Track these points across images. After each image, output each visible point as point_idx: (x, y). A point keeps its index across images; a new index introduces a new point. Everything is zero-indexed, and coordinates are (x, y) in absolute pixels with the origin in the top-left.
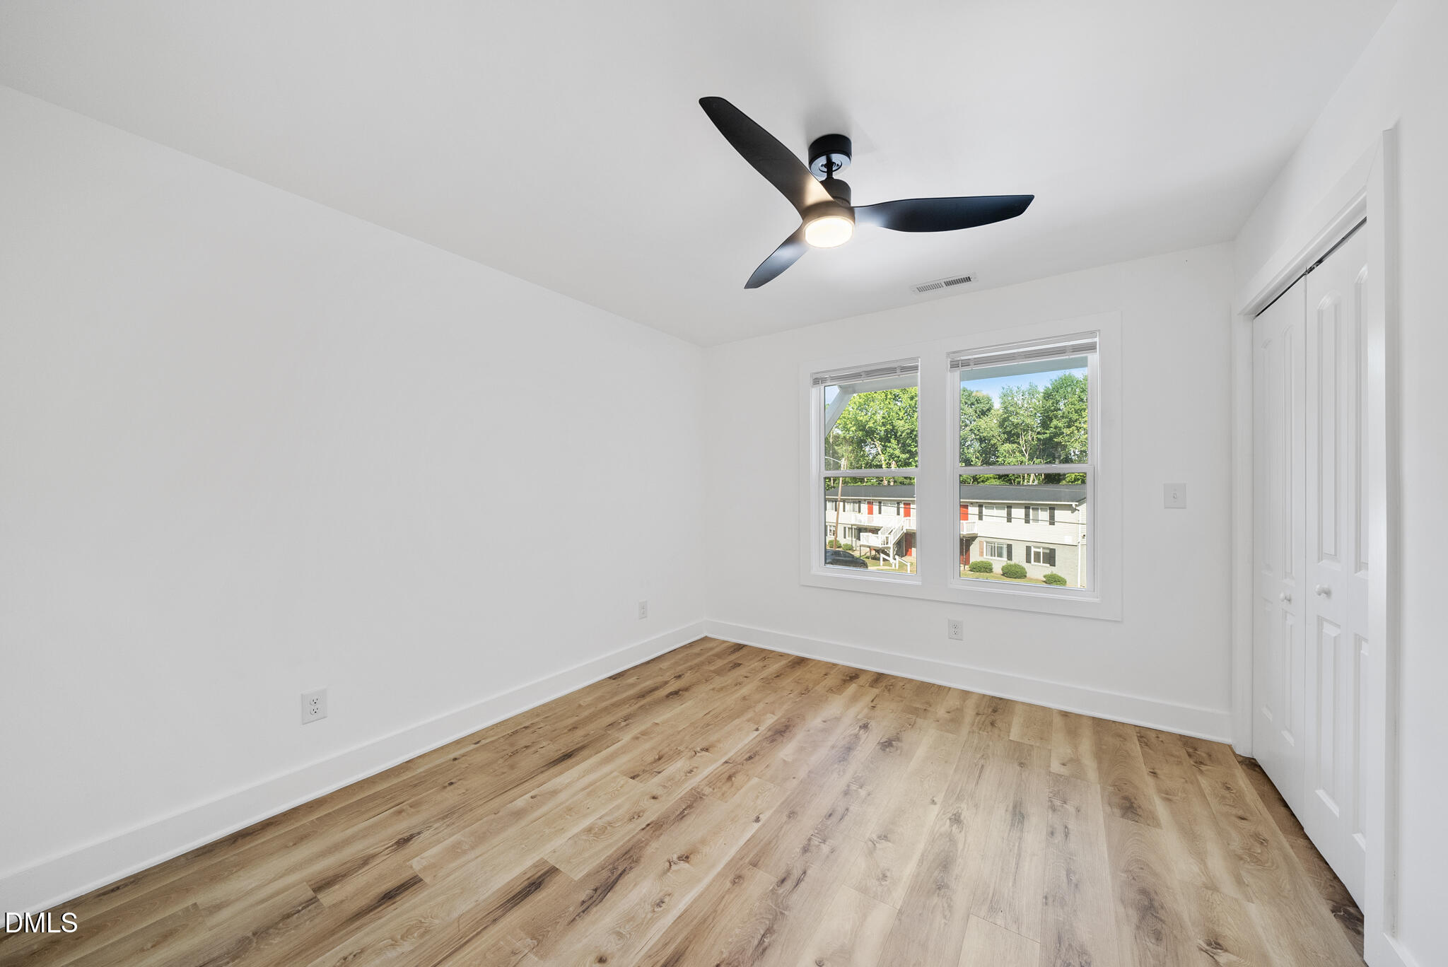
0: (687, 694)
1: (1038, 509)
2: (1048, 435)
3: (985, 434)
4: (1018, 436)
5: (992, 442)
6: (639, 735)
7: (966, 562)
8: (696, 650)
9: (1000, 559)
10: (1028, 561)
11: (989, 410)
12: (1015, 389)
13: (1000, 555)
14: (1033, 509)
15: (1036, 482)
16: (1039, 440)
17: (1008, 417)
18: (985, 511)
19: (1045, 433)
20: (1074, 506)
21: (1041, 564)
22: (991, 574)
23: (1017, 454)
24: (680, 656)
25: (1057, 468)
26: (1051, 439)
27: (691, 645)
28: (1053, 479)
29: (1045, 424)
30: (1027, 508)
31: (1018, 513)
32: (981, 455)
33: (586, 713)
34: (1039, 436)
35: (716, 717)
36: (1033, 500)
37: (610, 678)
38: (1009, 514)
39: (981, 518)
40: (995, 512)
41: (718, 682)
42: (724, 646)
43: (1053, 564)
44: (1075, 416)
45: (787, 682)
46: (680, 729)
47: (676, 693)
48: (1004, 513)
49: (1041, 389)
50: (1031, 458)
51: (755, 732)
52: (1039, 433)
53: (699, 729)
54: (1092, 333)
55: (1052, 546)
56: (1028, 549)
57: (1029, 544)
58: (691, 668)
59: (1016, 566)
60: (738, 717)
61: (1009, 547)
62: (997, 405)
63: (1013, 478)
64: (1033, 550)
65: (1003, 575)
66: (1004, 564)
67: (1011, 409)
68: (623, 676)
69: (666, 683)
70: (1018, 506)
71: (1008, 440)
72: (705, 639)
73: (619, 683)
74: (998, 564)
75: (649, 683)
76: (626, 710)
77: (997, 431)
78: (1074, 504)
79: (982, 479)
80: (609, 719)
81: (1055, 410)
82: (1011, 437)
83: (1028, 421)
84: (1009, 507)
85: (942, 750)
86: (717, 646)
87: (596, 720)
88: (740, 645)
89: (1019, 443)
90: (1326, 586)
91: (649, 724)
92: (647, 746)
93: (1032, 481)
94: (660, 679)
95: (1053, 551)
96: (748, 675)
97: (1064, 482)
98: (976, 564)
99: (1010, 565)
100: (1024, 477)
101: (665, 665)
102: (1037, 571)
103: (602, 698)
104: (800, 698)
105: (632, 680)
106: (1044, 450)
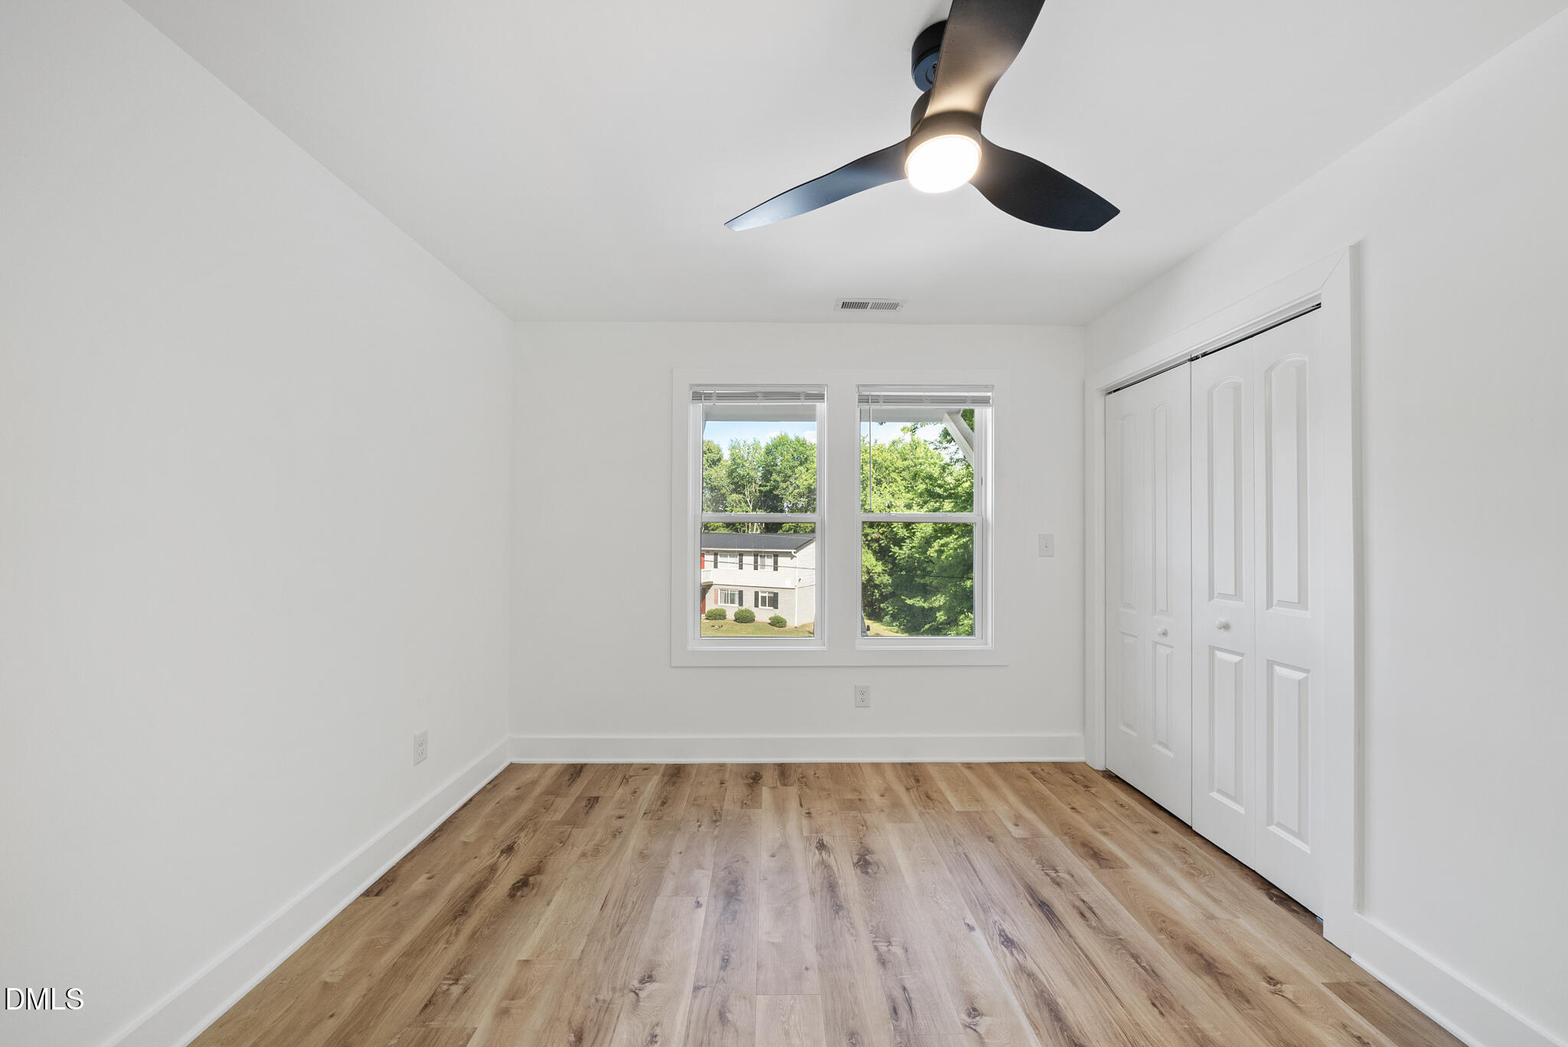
0: (544, 879)
1: (764, 556)
2: (768, 488)
3: (716, 484)
4: (744, 487)
5: (722, 492)
6: (504, 1004)
7: (703, 610)
8: (510, 791)
9: (732, 605)
10: (756, 606)
11: (719, 460)
12: (742, 443)
13: (733, 602)
14: (761, 556)
15: (759, 532)
16: (760, 491)
17: (736, 468)
18: (719, 559)
19: (766, 486)
20: (793, 553)
21: (767, 607)
22: (725, 621)
23: (743, 504)
24: (487, 809)
25: (774, 517)
26: (771, 491)
27: (494, 785)
28: (771, 528)
29: (766, 476)
30: (756, 555)
31: (748, 560)
32: (712, 504)
33: (351, 1000)
34: (762, 488)
35: (623, 906)
36: (762, 548)
37: (367, 893)
38: (741, 561)
39: (716, 566)
40: (729, 559)
41: (583, 838)
42: (551, 772)
43: (776, 607)
44: (789, 472)
45: (681, 808)
46: (576, 955)
47: (523, 884)
48: (737, 560)
49: (763, 445)
50: (754, 509)
51: (699, 910)
52: (760, 486)
53: (608, 941)
54: (987, 388)
55: (775, 591)
56: (757, 594)
57: (757, 589)
58: (521, 827)
59: (747, 611)
60: (656, 894)
61: (741, 593)
62: (726, 456)
63: (739, 527)
64: (760, 594)
65: (736, 620)
66: (736, 610)
67: (739, 461)
68: (393, 881)
69: (493, 869)
70: (749, 553)
71: (735, 491)
72: (512, 769)
73: (395, 899)
74: (731, 609)
75: (458, 882)
76: (445, 956)
77: (726, 481)
78: (793, 551)
79: (712, 527)
80: (417, 993)
81: (773, 466)
82: (738, 488)
83: (752, 473)
84: (741, 555)
85: (917, 848)
86: (540, 777)
87: (385, 1009)
88: (574, 766)
89: (744, 494)
90: (1223, 620)
91: (510, 971)
92: (537, 1019)
93: (756, 530)
94: (477, 866)
95: (776, 595)
96: (622, 813)
97: (780, 532)
98: (711, 612)
99: (742, 611)
100: (748, 526)
101: (469, 833)
102: (764, 614)
103: (372, 948)
104: (717, 830)
105: (420, 884)
106: (765, 501)
